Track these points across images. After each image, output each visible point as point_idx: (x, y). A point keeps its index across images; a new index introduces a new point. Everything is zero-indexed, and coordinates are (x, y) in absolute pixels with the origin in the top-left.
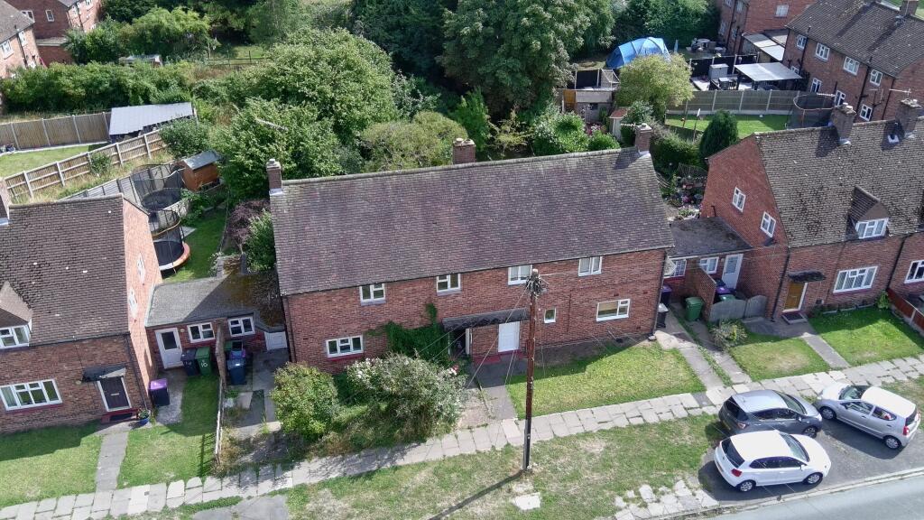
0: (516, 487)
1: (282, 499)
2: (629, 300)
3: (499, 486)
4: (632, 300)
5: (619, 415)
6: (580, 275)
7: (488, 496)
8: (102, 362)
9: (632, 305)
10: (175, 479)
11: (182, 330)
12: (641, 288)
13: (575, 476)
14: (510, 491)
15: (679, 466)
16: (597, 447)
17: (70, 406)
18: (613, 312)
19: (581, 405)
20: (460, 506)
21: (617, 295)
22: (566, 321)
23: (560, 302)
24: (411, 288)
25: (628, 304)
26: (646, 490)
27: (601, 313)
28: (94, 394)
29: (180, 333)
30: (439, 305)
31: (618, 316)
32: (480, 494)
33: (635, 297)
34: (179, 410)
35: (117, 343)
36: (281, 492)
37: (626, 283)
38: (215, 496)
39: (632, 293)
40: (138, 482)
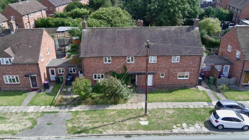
0: (141, 118)
1: (70, 113)
2: (189, 73)
3: (136, 118)
4: (190, 73)
5: (180, 105)
6: (172, 62)
7: (131, 120)
8: (31, 72)
9: (190, 75)
10: (43, 105)
11: (56, 69)
12: (193, 69)
13: (162, 118)
14: (139, 119)
15: (198, 120)
16: (171, 112)
17: (22, 85)
18: (183, 77)
19: (169, 101)
20: (122, 121)
21: (184, 71)
22: (168, 77)
23: (166, 71)
24: (119, 60)
25: (188, 74)
26: (184, 125)
27: (179, 77)
28: (28, 82)
29: (56, 70)
30: (127, 67)
31: (185, 78)
32: (129, 119)
33: (191, 72)
34: (51, 90)
35: (35, 67)
36: (71, 112)
37: (188, 67)
38: (52, 111)
39: (189, 71)
40: (33, 105)
